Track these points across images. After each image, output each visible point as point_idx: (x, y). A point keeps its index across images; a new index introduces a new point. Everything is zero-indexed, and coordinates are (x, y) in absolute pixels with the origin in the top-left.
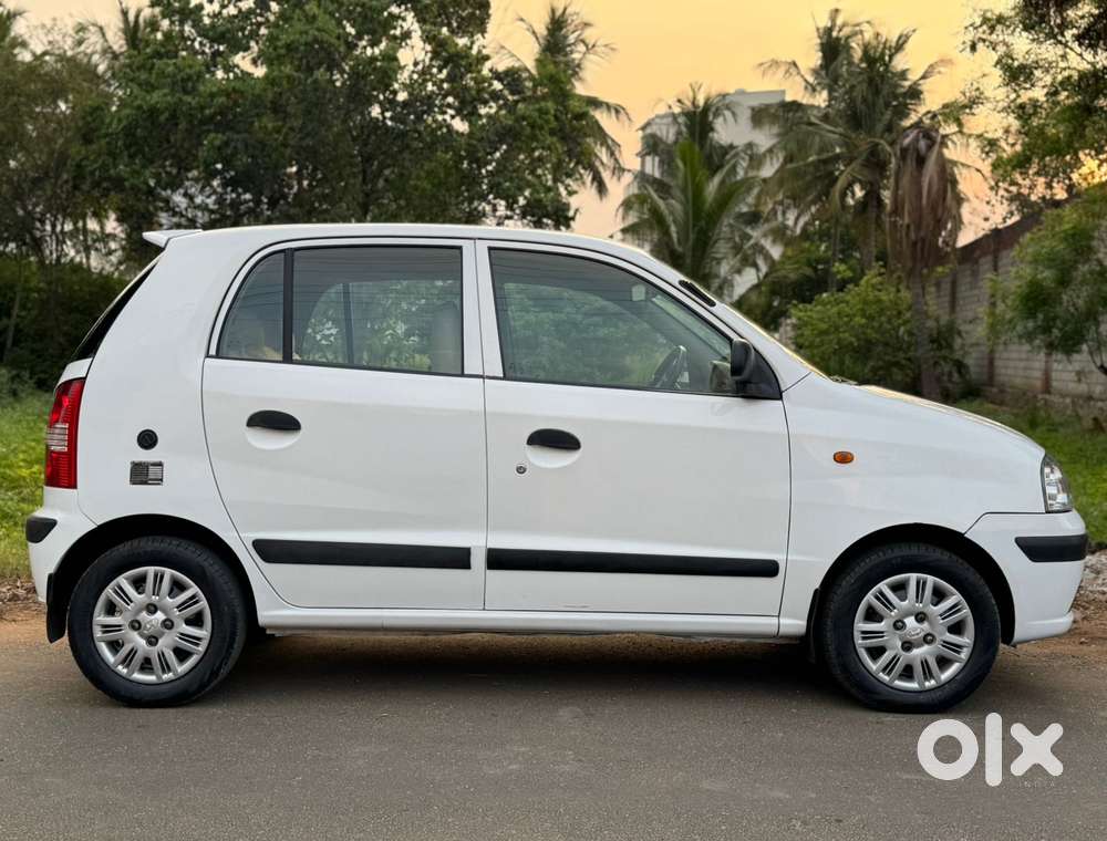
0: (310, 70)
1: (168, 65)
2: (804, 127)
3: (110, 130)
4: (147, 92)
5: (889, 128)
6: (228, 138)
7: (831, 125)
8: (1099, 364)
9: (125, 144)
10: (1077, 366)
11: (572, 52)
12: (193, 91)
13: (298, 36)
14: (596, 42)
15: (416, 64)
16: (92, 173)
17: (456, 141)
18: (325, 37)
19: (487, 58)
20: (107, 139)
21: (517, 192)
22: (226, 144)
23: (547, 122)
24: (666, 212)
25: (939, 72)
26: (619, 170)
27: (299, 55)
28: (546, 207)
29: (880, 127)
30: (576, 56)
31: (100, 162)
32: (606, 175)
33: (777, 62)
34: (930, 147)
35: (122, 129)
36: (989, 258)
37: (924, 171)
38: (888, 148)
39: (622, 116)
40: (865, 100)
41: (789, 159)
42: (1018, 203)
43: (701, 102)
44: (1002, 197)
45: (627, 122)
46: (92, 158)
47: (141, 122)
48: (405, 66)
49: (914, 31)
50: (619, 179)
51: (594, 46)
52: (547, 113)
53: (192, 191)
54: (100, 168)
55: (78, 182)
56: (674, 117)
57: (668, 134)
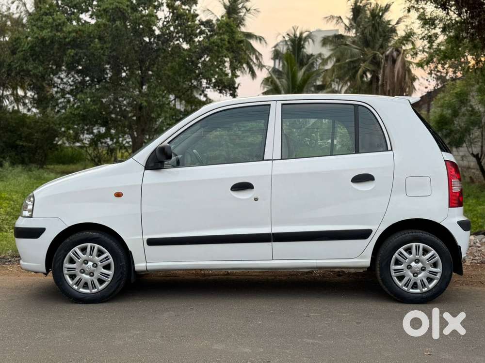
0: (114, 21)
1: (49, 18)
2: (343, 46)
3: (24, 49)
4: (41, 30)
5: (382, 47)
6: (77, 52)
7: (356, 45)
8: (471, 152)
9: (30, 55)
10: (461, 154)
11: (240, 12)
12: (61, 31)
13: (109, 5)
14: (251, 7)
15: (166, 18)
16: (16, 68)
17: (183, 53)
18: (121, 6)
19: (197, 15)
20: (22, 53)
21: (211, 77)
22: (76, 54)
23: (224, 44)
24: (280, 85)
25: (404, 21)
26: (261, 66)
27: (110, 14)
28: (224, 83)
29: (377, 46)
30: (242, 14)
31: (19, 63)
32: (255, 69)
33: (333, 17)
34: (398, 55)
35: (29, 48)
36: (426, 105)
37: (396, 66)
38: (381, 56)
39: (263, 42)
40: (370, 34)
41: (338, 60)
42: (440, 80)
43: (298, 35)
44: (434, 77)
45: (265, 44)
46: (16, 61)
47: (38, 44)
48: (160, 19)
49: (393, 3)
50: (261, 70)
51: (249, 10)
52: (224, 40)
53: (62, 76)
54: (19, 66)
55: (10, 72)
56: (286, 42)
57: (283, 49)
